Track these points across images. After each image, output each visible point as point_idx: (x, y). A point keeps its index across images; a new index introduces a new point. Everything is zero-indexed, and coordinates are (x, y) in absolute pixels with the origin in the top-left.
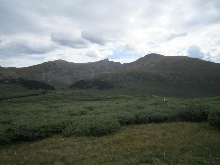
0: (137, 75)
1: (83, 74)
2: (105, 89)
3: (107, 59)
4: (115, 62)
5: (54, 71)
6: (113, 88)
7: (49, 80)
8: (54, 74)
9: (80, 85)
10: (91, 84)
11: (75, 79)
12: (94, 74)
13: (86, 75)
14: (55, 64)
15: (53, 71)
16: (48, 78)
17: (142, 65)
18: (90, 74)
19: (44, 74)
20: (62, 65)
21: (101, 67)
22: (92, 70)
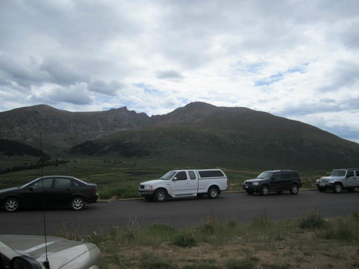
0: (180, 135)
1: (85, 132)
2: (135, 156)
3: (125, 108)
4: (137, 113)
5: (35, 124)
6: (148, 155)
7: (28, 140)
8: (35, 129)
9: (88, 148)
10: (106, 148)
11: (71, 138)
12: (103, 132)
13: (90, 132)
14: (37, 112)
15: (33, 124)
16: (27, 137)
17: (181, 119)
18: (96, 131)
19: (17, 128)
20: (48, 115)
21: (114, 120)
22: (99, 124)
